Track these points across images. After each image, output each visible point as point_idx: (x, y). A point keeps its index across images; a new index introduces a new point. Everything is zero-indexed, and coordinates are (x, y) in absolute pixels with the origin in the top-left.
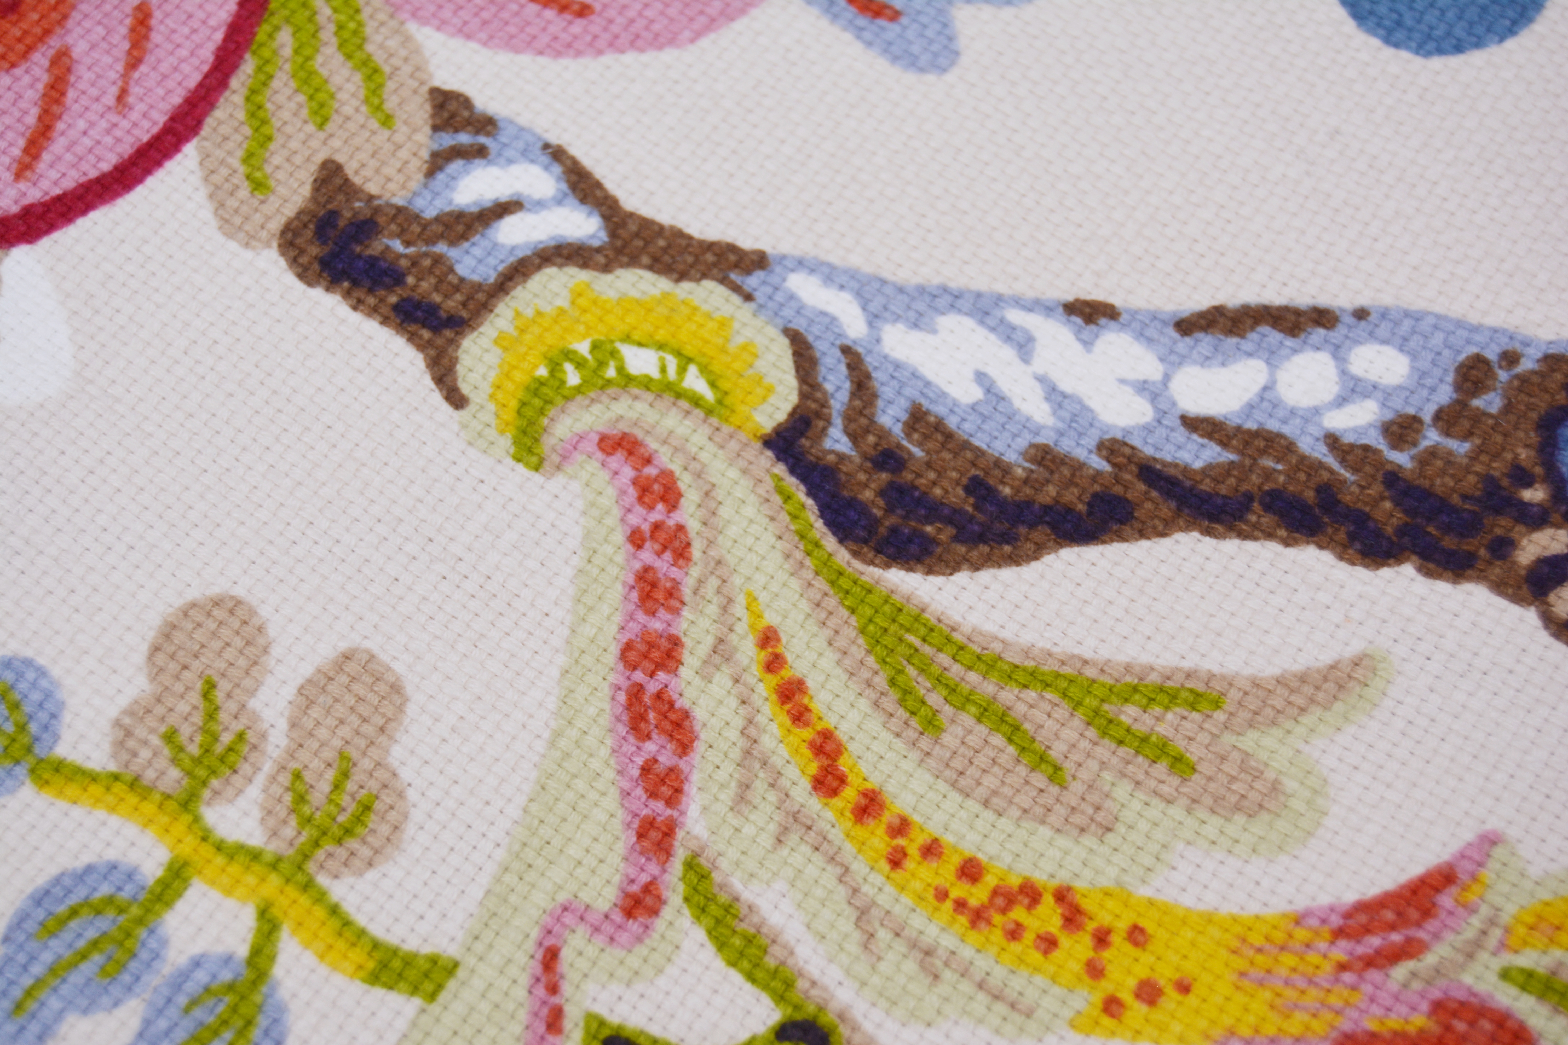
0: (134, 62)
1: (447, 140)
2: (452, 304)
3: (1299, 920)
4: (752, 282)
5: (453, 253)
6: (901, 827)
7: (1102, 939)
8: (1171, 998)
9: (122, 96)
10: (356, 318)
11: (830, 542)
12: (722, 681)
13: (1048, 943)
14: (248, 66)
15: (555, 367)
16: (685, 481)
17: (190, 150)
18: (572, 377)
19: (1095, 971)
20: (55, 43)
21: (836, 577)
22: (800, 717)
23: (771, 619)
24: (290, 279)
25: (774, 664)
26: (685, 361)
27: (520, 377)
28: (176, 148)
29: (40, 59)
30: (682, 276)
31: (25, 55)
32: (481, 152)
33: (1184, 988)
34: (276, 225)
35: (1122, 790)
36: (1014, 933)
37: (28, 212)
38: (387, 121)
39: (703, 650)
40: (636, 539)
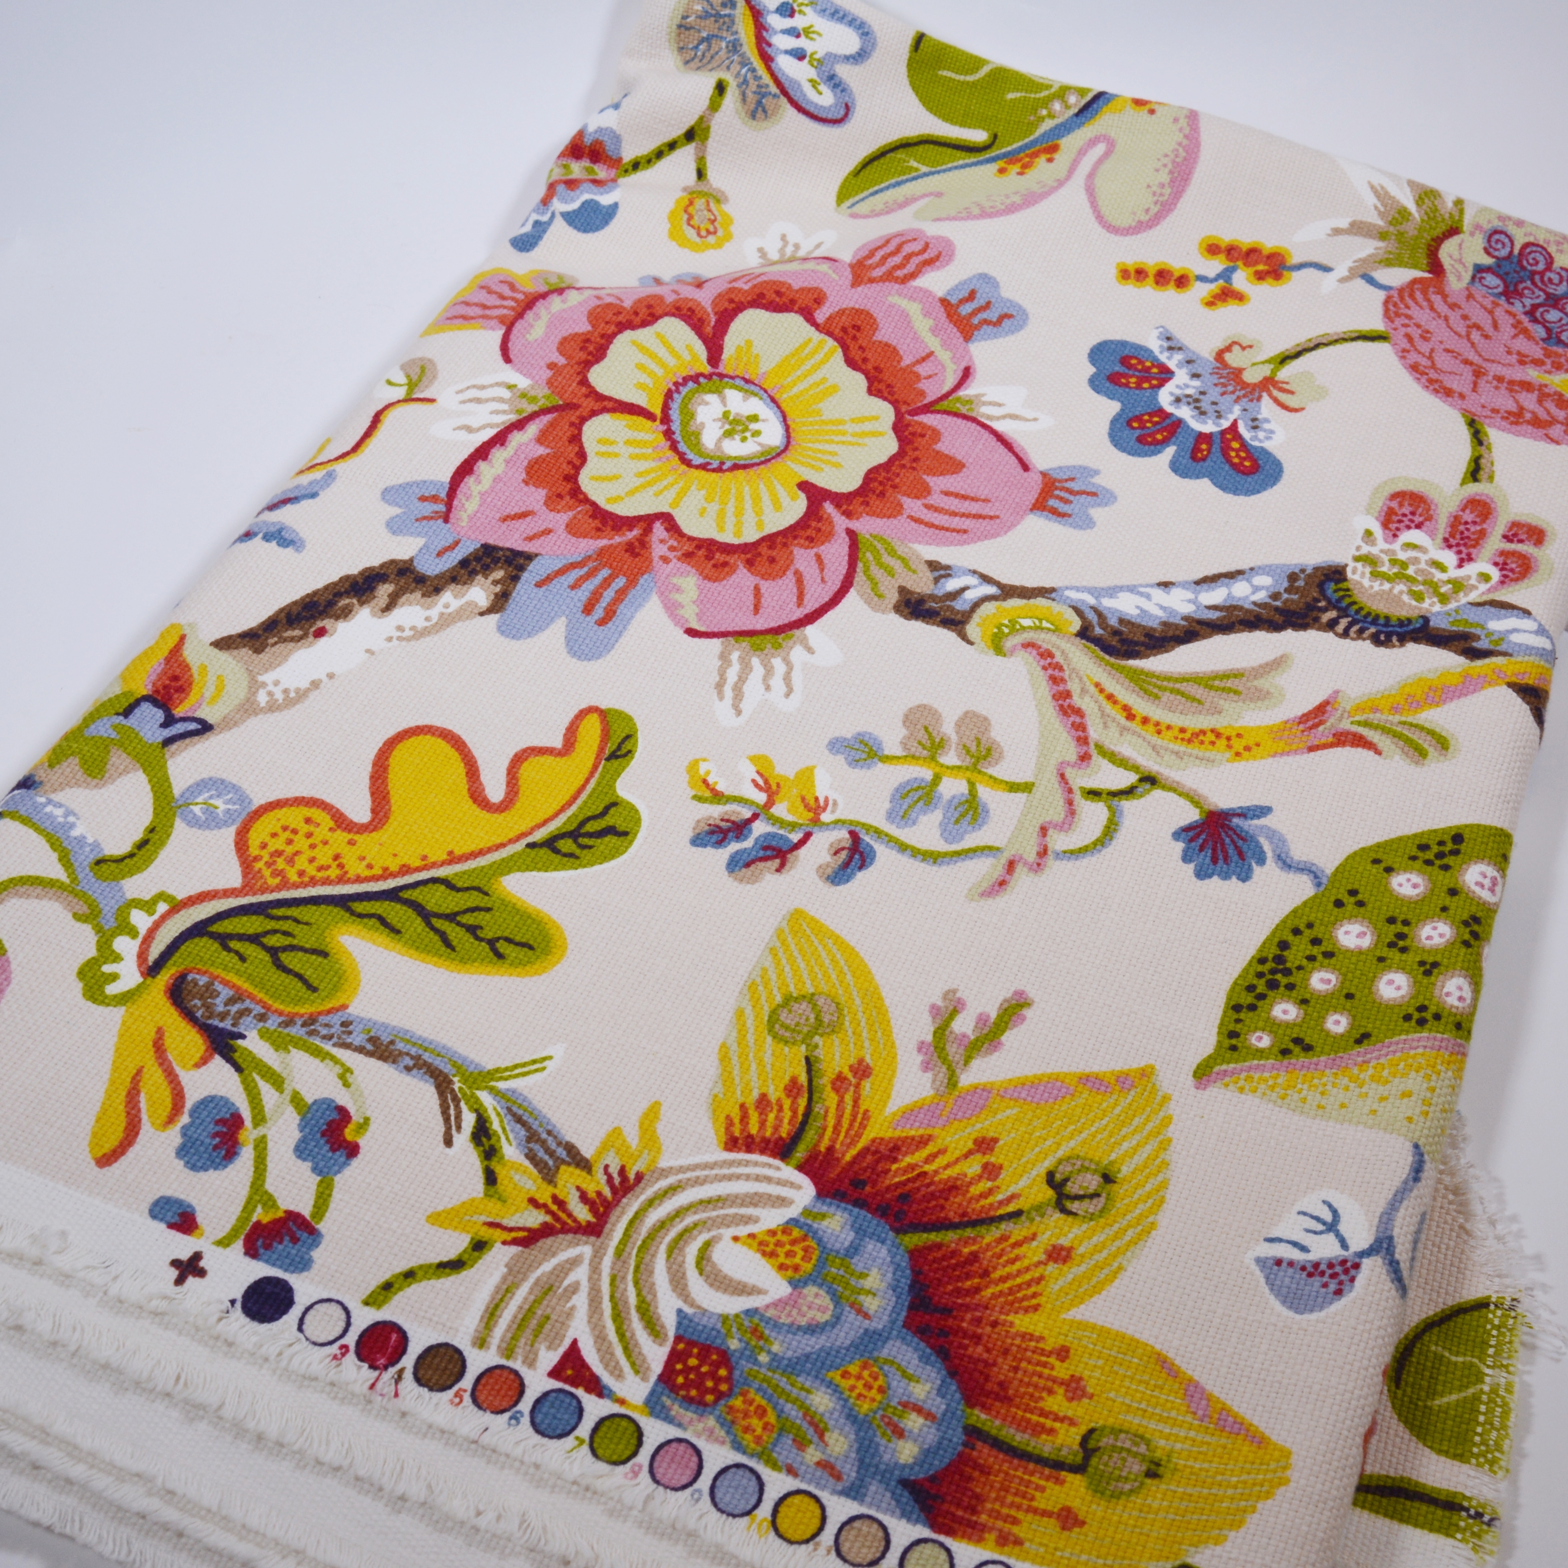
0: (822, 570)
1: (937, 574)
2: (959, 617)
3: (1286, 722)
4: (1053, 595)
5: (953, 604)
6: (1157, 724)
7: (1229, 739)
8: (1255, 748)
9: (823, 580)
10: (928, 627)
11: (1107, 657)
12: (1087, 699)
13: (1213, 743)
14: (860, 565)
15: (999, 628)
16: (1054, 650)
17: (853, 593)
18: (1006, 630)
19: (1229, 747)
20: (792, 569)
21: (1112, 666)
22: (1115, 702)
23: (1096, 680)
24: (902, 620)
25: (1102, 691)
26: (1040, 620)
27: (989, 633)
28: (847, 591)
29: (790, 574)
30: (1029, 598)
31: (784, 573)
32: (949, 575)
33: (1258, 745)
34: (891, 606)
35: (1222, 702)
36: (1202, 742)
37: (806, 616)
38: (914, 572)
39: (1078, 691)
40: (1045, 668)
